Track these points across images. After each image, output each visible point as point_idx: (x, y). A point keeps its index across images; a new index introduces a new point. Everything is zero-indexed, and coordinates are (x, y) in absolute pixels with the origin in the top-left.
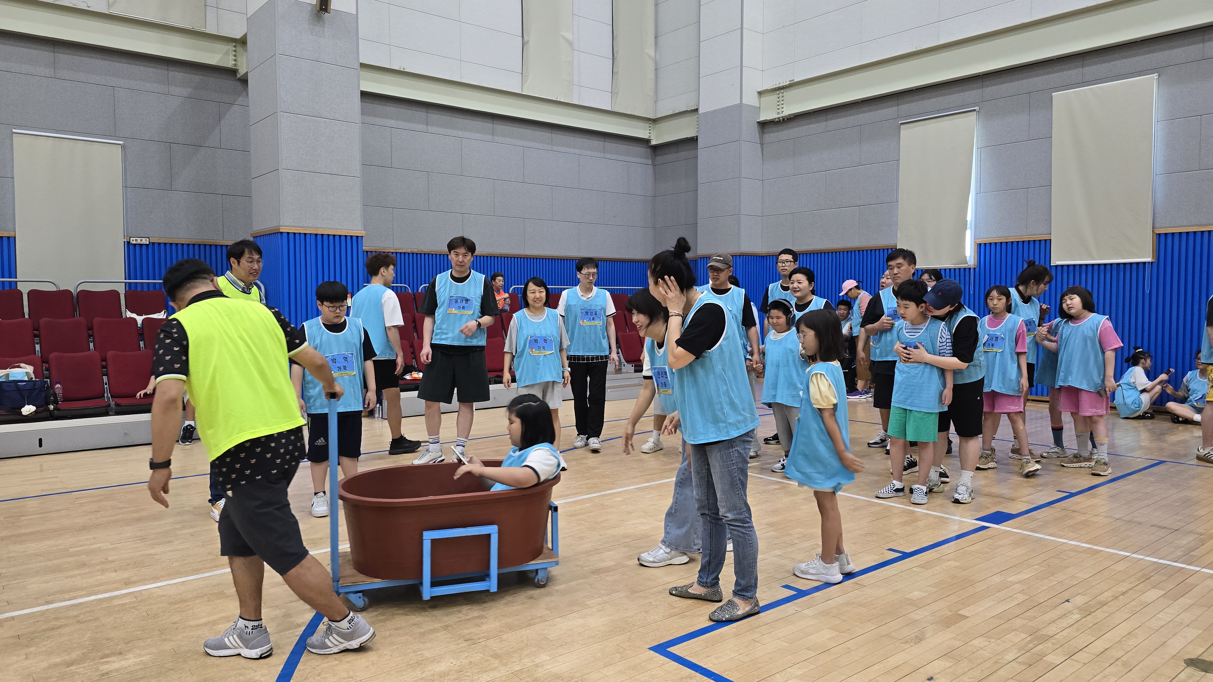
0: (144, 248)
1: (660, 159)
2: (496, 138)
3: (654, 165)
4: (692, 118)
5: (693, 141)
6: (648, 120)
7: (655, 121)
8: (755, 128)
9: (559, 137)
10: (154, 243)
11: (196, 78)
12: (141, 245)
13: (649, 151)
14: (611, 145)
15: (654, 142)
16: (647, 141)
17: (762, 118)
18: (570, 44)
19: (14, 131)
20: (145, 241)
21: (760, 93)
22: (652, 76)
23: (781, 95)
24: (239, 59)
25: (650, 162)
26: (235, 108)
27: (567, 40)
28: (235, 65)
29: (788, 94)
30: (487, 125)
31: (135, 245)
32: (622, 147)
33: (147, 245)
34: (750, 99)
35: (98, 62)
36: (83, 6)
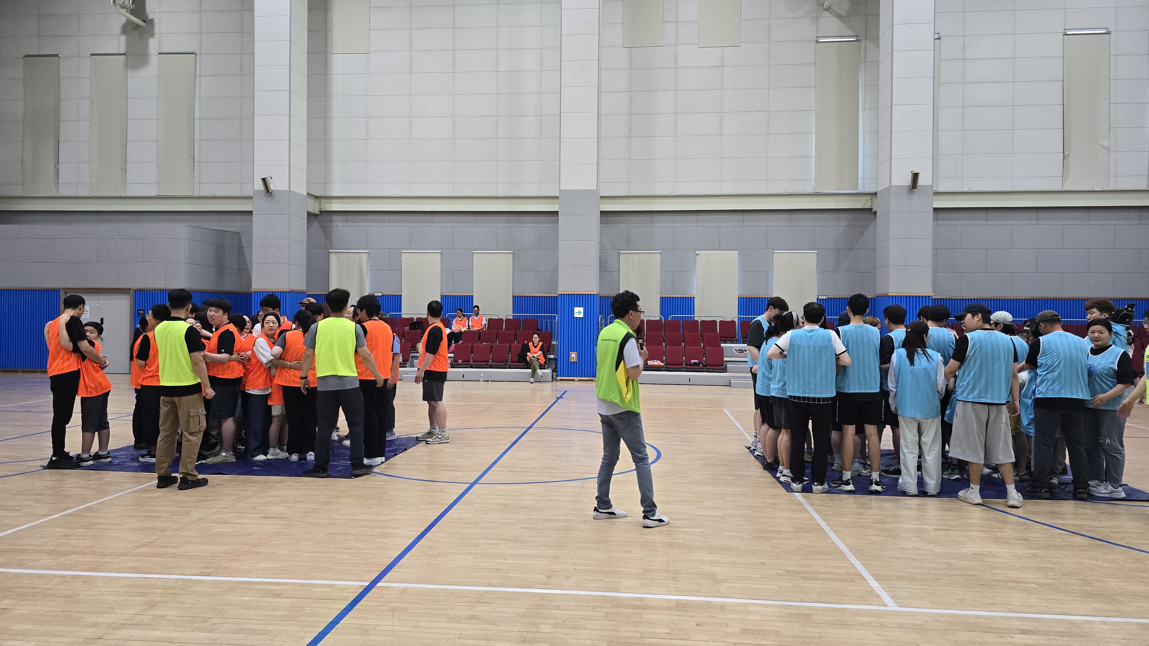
0: (824, 300)
2: (1040, 222)
9: (1095, 214)
10: (829, 298)
11: (852, 216)
12: (823, 299)
18: (1107, 148)
19: (774, 252)
20: (825, 298)
24: (873, 202)
26: (870, 227)
27: (1103, 146)
28: (871, 206)
31: (820, 299)
33: (826, 299)
35: (809, 216)
36: (803, 192)
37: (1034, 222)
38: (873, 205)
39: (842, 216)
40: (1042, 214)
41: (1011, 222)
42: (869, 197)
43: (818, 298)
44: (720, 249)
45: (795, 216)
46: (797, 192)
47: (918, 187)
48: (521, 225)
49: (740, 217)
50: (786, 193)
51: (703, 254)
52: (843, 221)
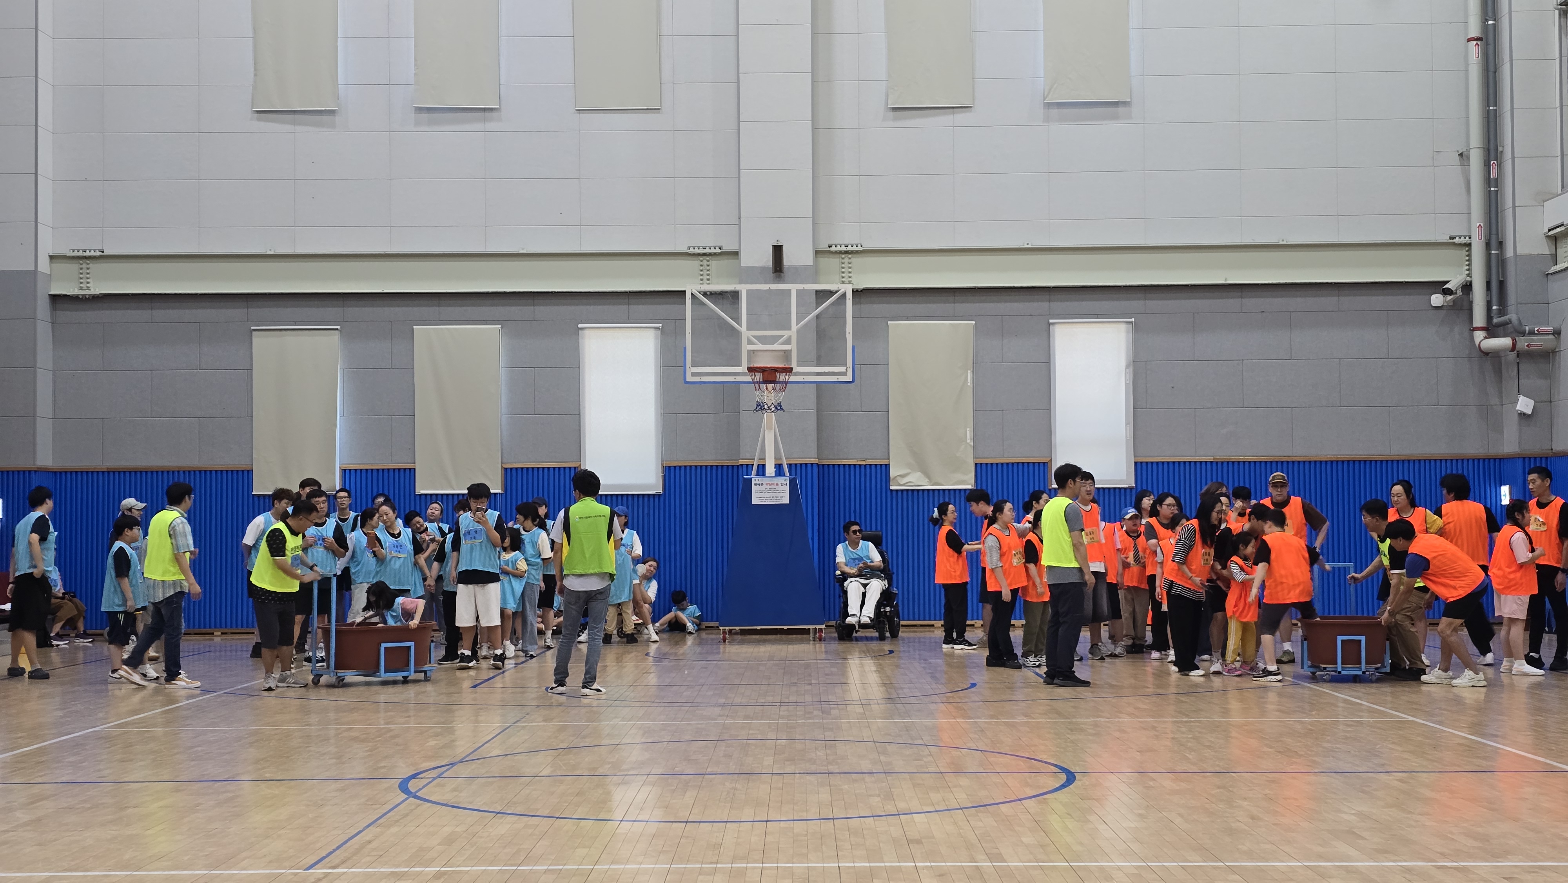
8: (45, 302)
17: (57, 291)
21: (52, 257)
23: (85, 266)
29: (95, 267)
34: (38, 265)
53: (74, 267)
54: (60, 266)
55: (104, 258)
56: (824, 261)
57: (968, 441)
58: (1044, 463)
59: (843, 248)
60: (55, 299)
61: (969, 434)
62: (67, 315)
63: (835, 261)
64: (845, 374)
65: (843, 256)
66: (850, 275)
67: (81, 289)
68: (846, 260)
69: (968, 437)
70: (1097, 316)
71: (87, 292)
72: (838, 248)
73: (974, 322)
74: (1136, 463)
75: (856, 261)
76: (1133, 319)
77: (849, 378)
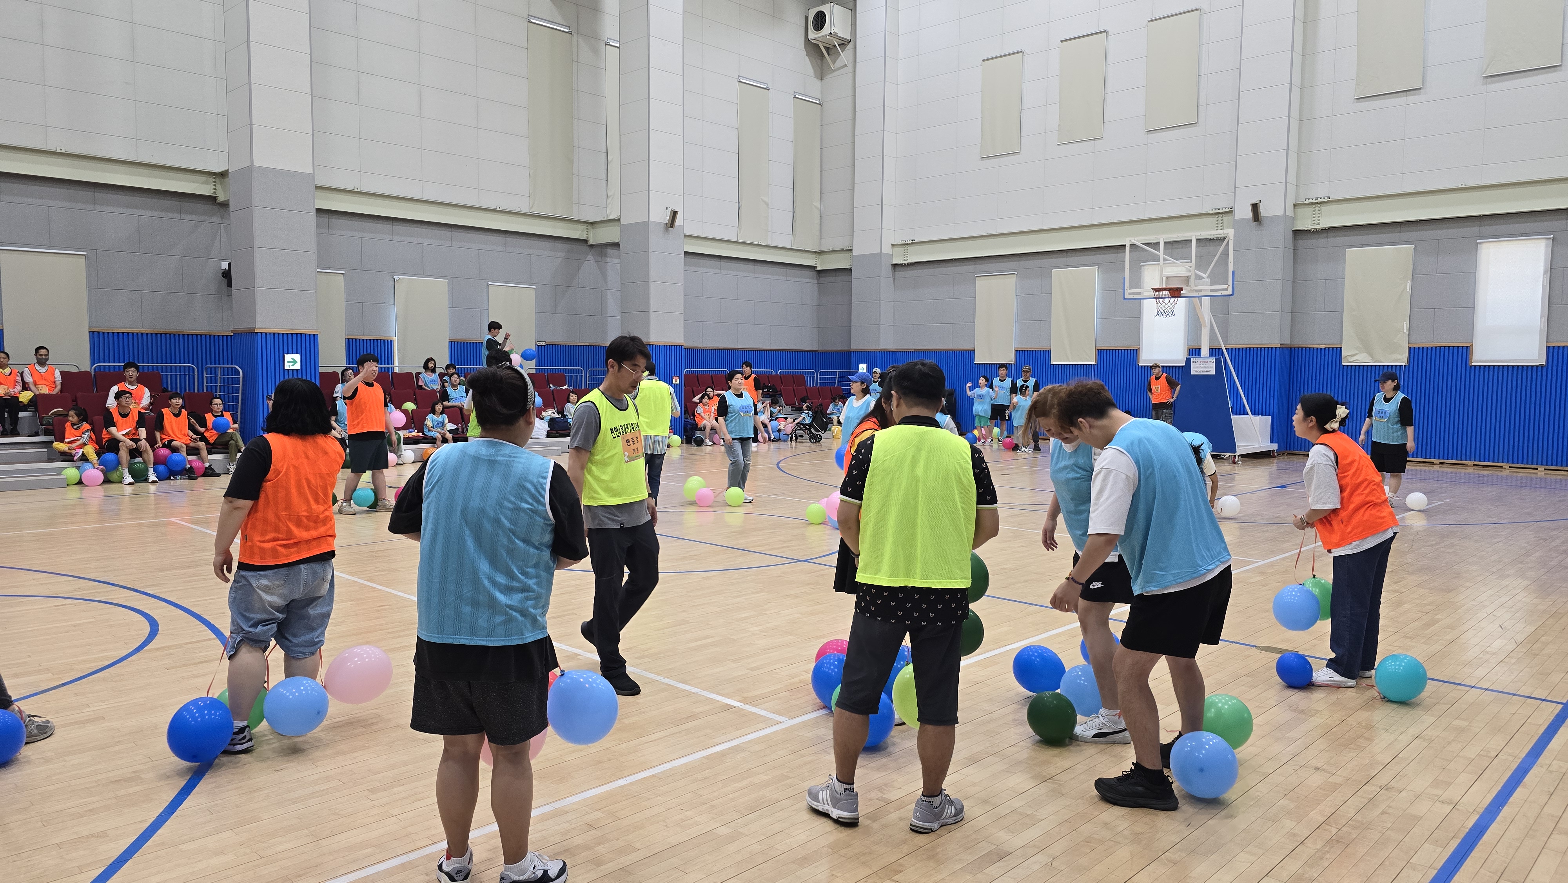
0: (543, 347)
1: (822, 279)
2: (722, 271)
3: (818, 283)
4: (847, 255)
5: (849, 271)
6: (816, 252)
7: (820, 253)
8: (890, 268)
9: (759, 267)
10: (547, 344)
11: (569, 246)
13: (815, 273)
14: (791, 271)
15: (819, 268)
16: (814, 268)
17: (894, 262)
18: (767, 204)
20: (543, 343)
21: (893, 245)
22: (818, 221)
23: (906, 248)
24: (589, 234)
25: (816, 281)
26: (586, 263)
27: (763, 201)
28: (586, 237)
29: (910, 248)
30: (717, 263)
31: (539, 346)
32: (798, 272)
34: (887, 249)
35: (524, 241)
36: (518, 210)
37: (717, 271)
38: (589, 236)
39: (559, 245)
40: (724, 264)
41: (702, 269)
42: (584, 227)
43: (536, 344)
44: (423, 275)
45: (510, 240)
46: (511, 209)
47: (675, 227)
48: (99, 208)
49: (446, 233)
50: (500, 209)
51: (404, 281)
52: (560, 252)
53: (901, 249)
54: (896, 249)
55: (914, 243)
56: (1300, 210)
57: (1405, 331)
58: (1467, 347)
59: (1314, 201)
60: (895, 266)
61: (1406, 326)
62: (900, 274)
63: (1309, 210)
64: (1227, 290)
65: (1314, 206)
66: (1319, 219)
67: (905, 260)
68: (1317, 208)
69: (1405, 328)
70: (1522, 235)
71: (906, 262)
72: (1311, 201)
73: (1413, 246)
74: (1548, 347)
75: (1324, 208)
76: (1552, 236)
77: (1230, 293)
